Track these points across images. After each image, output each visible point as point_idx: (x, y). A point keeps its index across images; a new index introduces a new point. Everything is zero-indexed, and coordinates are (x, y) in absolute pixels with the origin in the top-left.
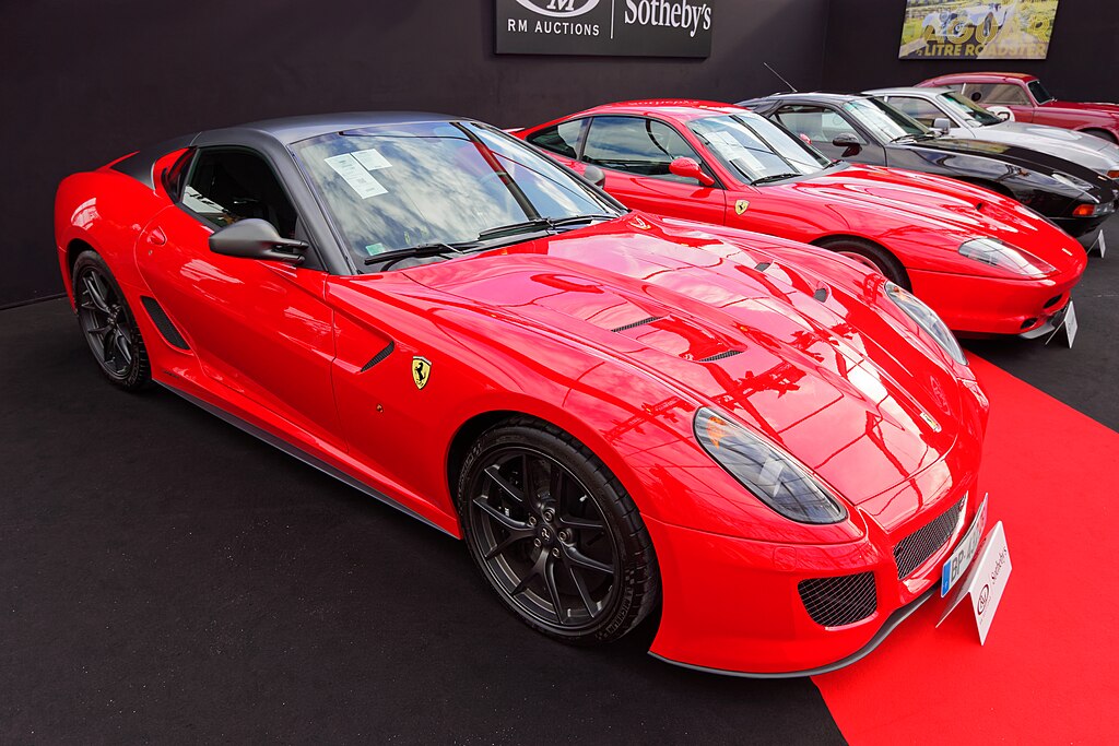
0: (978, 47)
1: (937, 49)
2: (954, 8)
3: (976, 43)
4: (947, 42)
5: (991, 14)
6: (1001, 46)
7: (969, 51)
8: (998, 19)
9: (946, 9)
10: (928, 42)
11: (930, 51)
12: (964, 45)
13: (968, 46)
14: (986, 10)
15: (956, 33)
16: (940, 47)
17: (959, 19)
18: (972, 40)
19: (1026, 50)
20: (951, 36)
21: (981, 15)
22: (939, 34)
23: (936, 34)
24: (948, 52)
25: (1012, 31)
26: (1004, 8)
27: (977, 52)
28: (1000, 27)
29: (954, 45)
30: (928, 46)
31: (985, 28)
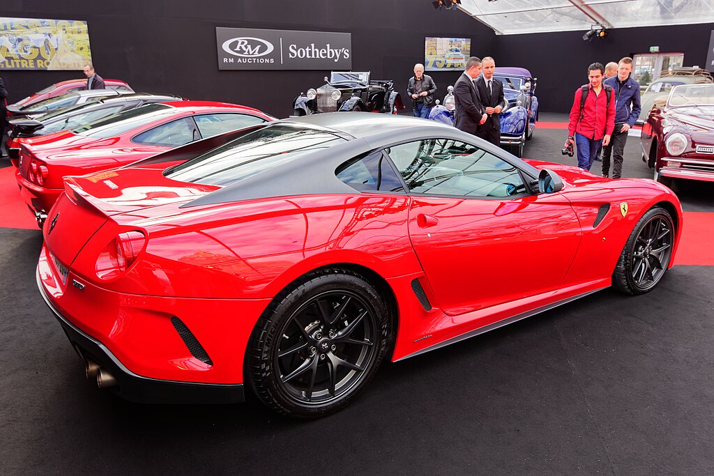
0: (46, 62)
1: (15, 63)
2: (18, 34)
3: (44, 60)
4: (21, 58)
5: (47, 40)
6: (62, 61)
7: (40, 65)
8: (53, 43)
9: (12, 35)
10: (6, 58)
11: (10, 64)
12: (35, 60)
13: (38, 61)
14: (44, 37)
15: (26, 52)
16: (17, 61)
17: (25, 42)
18: (40, 57)
19: (79, 65)
20: (23, 54)
21: (41, 40)
22: (13, 53)
23: (11, 52)
24: (24, 66)
25: (65, 52)
26: (54, 36)
27: (46, 65)
28: (56, 49)
29: (27, 60)
30: (7, 61)
31: (46, 49)
